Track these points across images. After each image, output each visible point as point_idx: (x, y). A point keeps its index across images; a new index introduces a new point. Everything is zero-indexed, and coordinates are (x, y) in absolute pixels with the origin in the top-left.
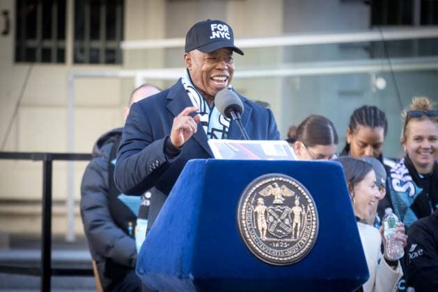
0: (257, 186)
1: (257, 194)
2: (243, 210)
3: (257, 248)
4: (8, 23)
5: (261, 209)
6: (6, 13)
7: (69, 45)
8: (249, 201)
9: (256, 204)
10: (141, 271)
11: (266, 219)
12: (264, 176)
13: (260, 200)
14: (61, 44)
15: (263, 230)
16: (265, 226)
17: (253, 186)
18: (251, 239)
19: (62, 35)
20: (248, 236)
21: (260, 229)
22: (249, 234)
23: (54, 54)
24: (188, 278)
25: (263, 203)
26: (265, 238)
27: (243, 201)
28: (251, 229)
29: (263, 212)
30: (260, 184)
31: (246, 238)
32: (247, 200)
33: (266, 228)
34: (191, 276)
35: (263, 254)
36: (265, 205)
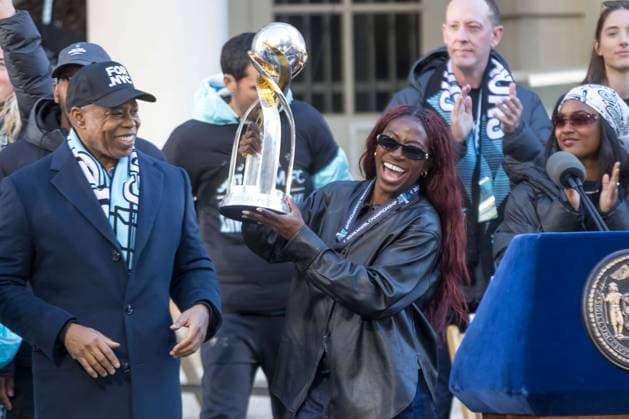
0: (608, 267)
1: (608, 278)
2: (591, 300)
3: (611, 351)
5: (614, 297)
7: (349, 88)
8: (598, 288)
9: (607, 291)
10: (457, 387)
11: (621, 310)
12: (617, 253)
13: (613, 286)
14: (337, 87)
15: (618, 325)
16: (621, 319)
17: (603, 266)
18: (602, 338)
19: (337, 76)
20: (598, 334)
21: (614, 324)
22: (600, 331)
23: (329, 100)
24: (520, 394)
25: (617, 289)
26: (622, 337)
27: (590, 288)
28: (602, 325)
29: (617, 302)
30: (612, 264)
31: (596, 338)
32: (595, 286)
33: (622, 322)
34: (524, 392)
35: (620, 357)
36: (620, 291)
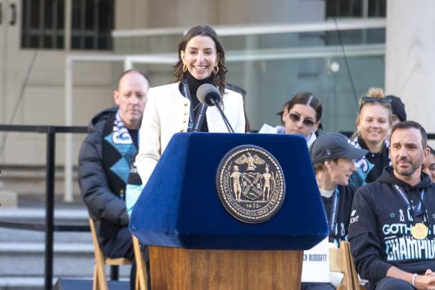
0: (233, 156)
1: (233, 162)
2: (222, 176)
3: (233, 209)
4: (14, 15)
5: (236, 175)
6: (13, 6)
7: (68, 32)
8: (226, 168)
9: (232, 171)
10: (134, 228)
11: (240, 183)
13: (236, 167)
14: (60, 32)
15: (238, 193)
16: (240, 189)
17: (230, 155)
19: (61, 25)
20: (225, 198)
21: (236, 192)
22: (226, 196)
23: (54, 41)
24: (174, 233)
25: (238, 169)
26: (240, 200)
28: (228, 192)
29: (238, 178)
30: (236, 154)
32: (224, 167)
33: (240, 192)
34: (176, 232)
35: (238, 214)
